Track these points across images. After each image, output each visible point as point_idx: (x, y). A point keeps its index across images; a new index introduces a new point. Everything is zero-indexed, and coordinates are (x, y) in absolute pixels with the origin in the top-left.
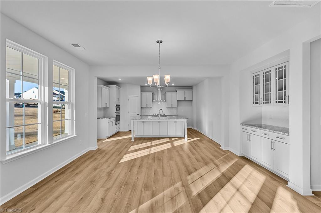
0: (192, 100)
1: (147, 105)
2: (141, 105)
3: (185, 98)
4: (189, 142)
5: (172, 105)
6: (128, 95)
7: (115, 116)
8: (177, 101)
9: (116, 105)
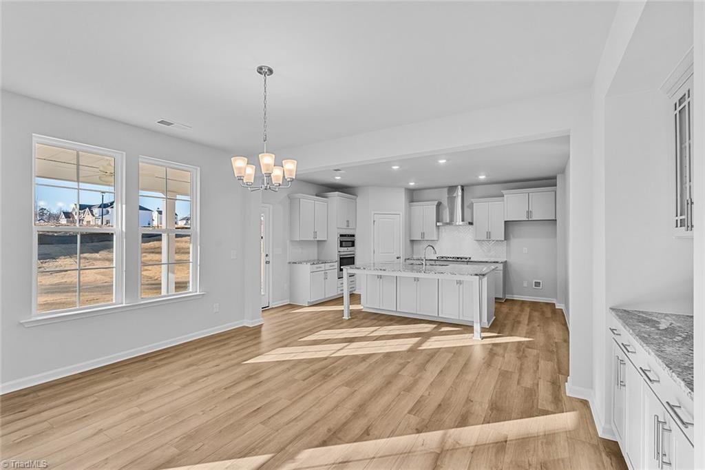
0: (554, 218)
1: (423, 234)
2: (410, 236)
3: (529, 213)
4: (483, 345)
5: (489, 234)
6: (373, 213)
7: (337, 258)
8: (505, 222)
9: (341, 236)
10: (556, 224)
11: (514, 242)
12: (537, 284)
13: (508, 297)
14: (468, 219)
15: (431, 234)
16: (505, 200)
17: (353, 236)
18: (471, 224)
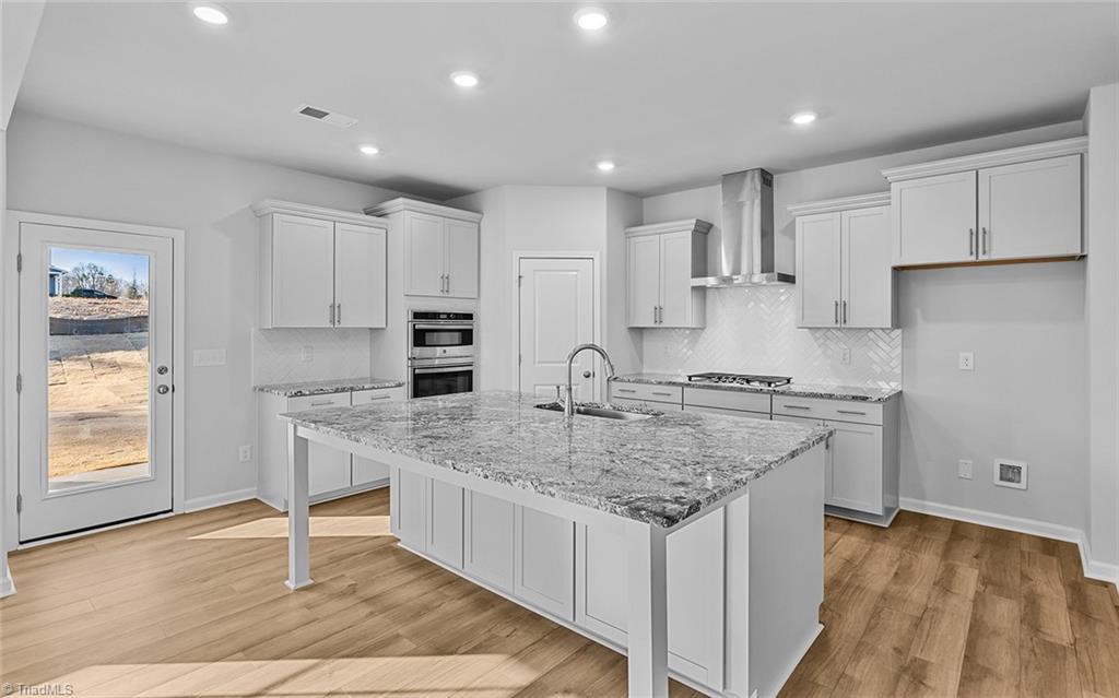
0: (1078, 252)
1: (658, 310)
2: (628, 318)
3: (977, 236)
5: (842, 309)
6: (517, 254)
7: (405, 376)
8: (898, 271)
9: (417, 315)
10: (1083, 273)
11: (929, 332)
12: (1010, 473)
13: (907, 504)
14: (781, 266)
15: (682, 312)
16: (895, 200)
17: (469, 317)
18: (788, 279)
